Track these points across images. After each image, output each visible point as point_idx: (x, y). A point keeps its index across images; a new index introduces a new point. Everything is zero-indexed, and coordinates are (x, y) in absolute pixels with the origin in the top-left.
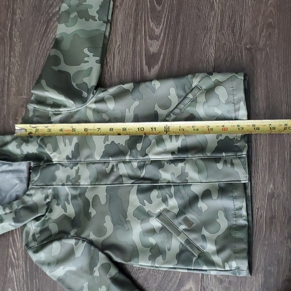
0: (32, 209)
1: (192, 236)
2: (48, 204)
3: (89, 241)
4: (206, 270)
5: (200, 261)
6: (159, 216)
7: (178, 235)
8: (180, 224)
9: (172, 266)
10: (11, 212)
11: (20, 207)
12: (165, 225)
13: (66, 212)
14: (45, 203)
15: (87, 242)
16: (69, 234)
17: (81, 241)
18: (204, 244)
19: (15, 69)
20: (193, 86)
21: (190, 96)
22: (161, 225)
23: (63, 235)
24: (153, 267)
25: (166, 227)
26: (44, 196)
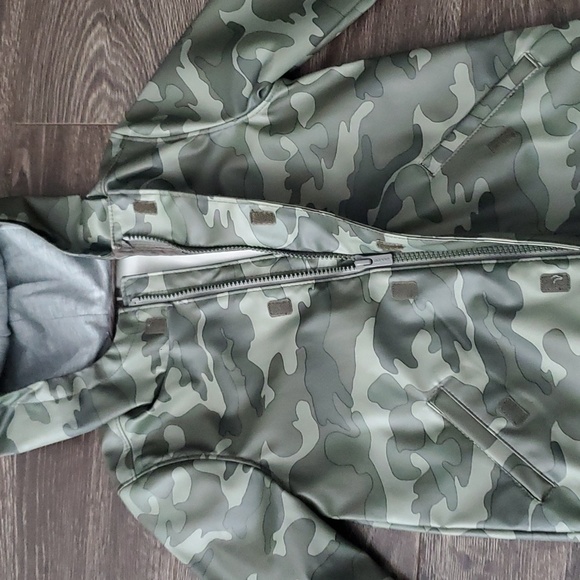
0: (120, 391)
1: (525, 448)
2: (161, 379)
3: (261, 466)
4: (565, 534)
5: (547, 511)
6: (437, 398)
7: (488, 446)
8: (493, 416)
9: (474, 526)
10: (69, 398)
11: (90, 387)
12: (453, 422)
13: (205, 399)
14: (152, 375)
15: (255, 468)
16: (212, 450)
17: (239, 468)
18: (558, 467)
19: (8, 61)
20: (516, 58)
21: (508, 83)
22: (441, 423)
23: (198, 453)
24: (423, 527)
25: (456, 425)
26: (149, 359)
